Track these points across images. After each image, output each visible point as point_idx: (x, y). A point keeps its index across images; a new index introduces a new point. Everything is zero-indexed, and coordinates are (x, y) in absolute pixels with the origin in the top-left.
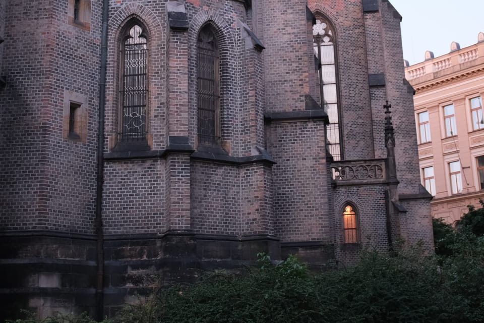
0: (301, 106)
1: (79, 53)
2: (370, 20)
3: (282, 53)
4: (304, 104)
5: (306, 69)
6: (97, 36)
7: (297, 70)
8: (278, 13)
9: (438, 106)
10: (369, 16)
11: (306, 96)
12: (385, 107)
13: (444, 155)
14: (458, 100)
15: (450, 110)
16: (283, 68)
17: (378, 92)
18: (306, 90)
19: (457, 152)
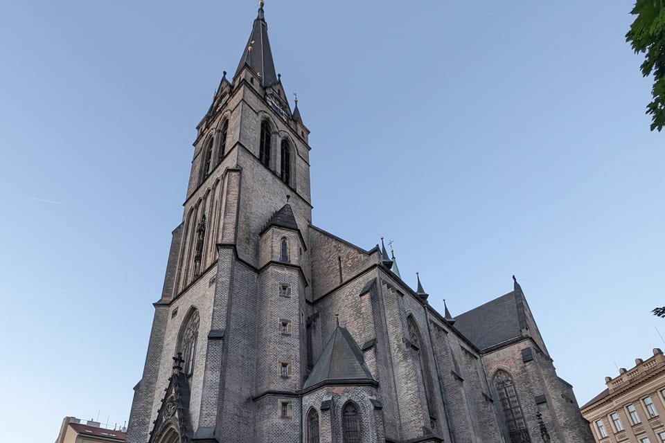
0: (421, 434)
1: (286, 431)
2: (529, 366)
3: (408, 406)
4: (422, 432)
5: (420, 412)
6: (297, 421)
7: (417, 414)
8: (403, 385)
9: (639, 400)
10: (527, 364)
11: (423, 427)
12: (537, 416)
13: (653, 429)
14: (652, 393)
15: (649, 401)
16: (409, 414)
17: (543, 406)
18: (423, 424)
19: (662, 426)
